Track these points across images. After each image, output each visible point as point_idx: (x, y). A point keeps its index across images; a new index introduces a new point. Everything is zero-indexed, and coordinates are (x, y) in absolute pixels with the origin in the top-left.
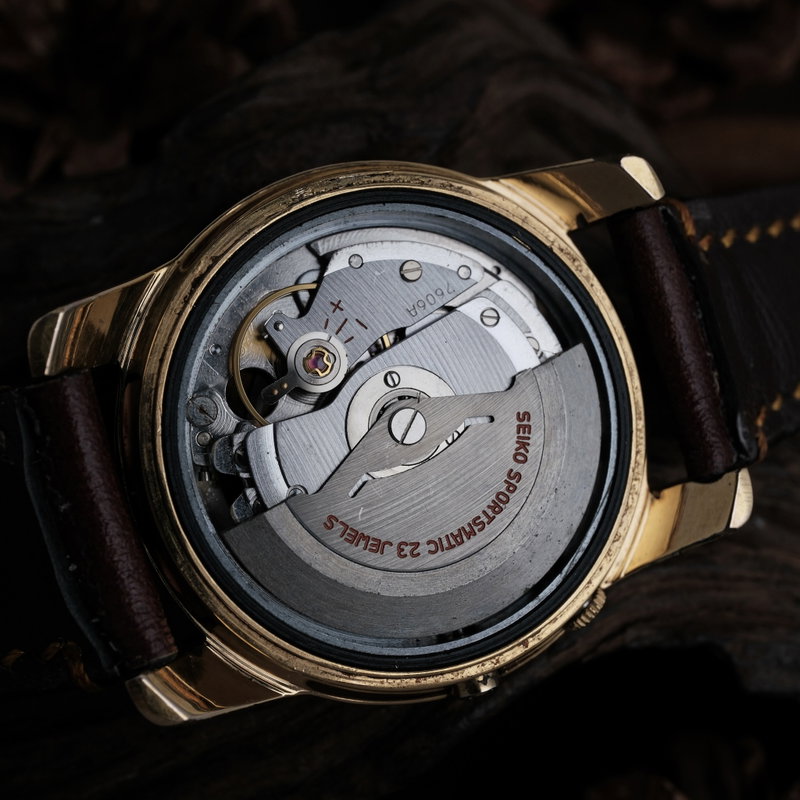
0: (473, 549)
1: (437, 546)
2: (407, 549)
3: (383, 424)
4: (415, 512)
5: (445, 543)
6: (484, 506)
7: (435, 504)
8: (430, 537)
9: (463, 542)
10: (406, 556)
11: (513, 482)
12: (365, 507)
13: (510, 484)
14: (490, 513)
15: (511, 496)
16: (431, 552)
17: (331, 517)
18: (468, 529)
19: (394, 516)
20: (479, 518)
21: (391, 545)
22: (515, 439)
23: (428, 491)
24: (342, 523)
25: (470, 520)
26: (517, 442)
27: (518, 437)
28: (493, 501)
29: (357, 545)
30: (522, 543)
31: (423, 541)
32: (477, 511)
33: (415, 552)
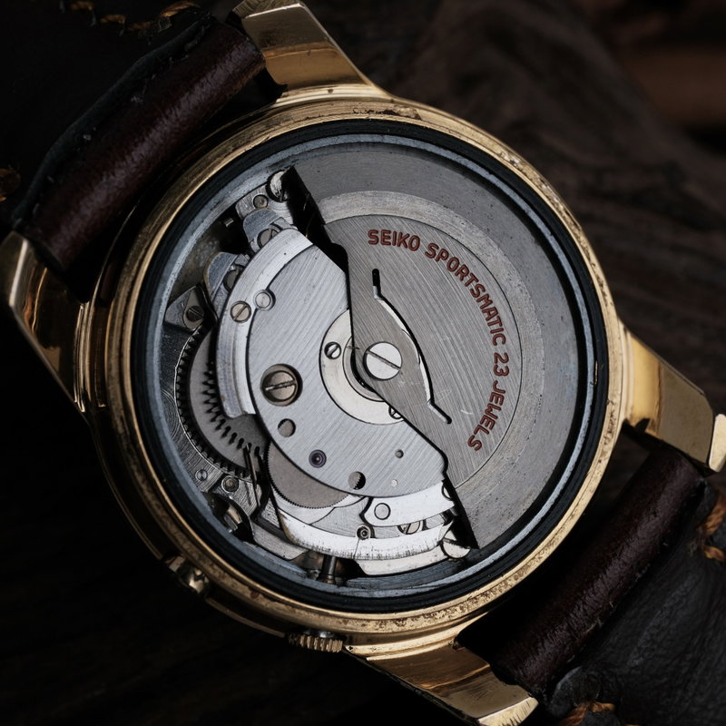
0: (502, 298)
1: (498, 335)
2: (501, 366)
3: (380, 387)
4: (466, 357)
5: (496, 327)
6: (460, 284)
7: (459, 336)
8: (490, 341)
9: (495, 308)
10: (507, 368)
11: (437, 252)
12: (460, 409)
13: (441, 256)
14: (467, 278)
15: (451, 255)
16: (504, 342)
17: (471, 443)
18: (483, 303)
19: (469, 377)
20: (472, 290)
21: (496, 382)
22: (395, 247)
23: (445, 342)
24: (476, 432)
25: (474, 300)
26: (399, 246)
27: (394, 244)
28: (457, 275)
29: (496, 417)
30: (496, 246)
31: (493, 349)
32: (465, 292)
33: (504, 358)
